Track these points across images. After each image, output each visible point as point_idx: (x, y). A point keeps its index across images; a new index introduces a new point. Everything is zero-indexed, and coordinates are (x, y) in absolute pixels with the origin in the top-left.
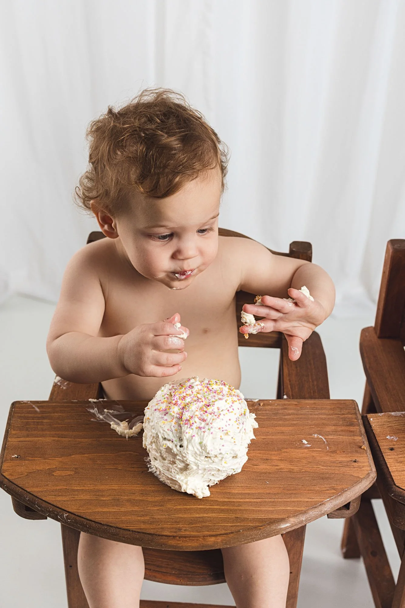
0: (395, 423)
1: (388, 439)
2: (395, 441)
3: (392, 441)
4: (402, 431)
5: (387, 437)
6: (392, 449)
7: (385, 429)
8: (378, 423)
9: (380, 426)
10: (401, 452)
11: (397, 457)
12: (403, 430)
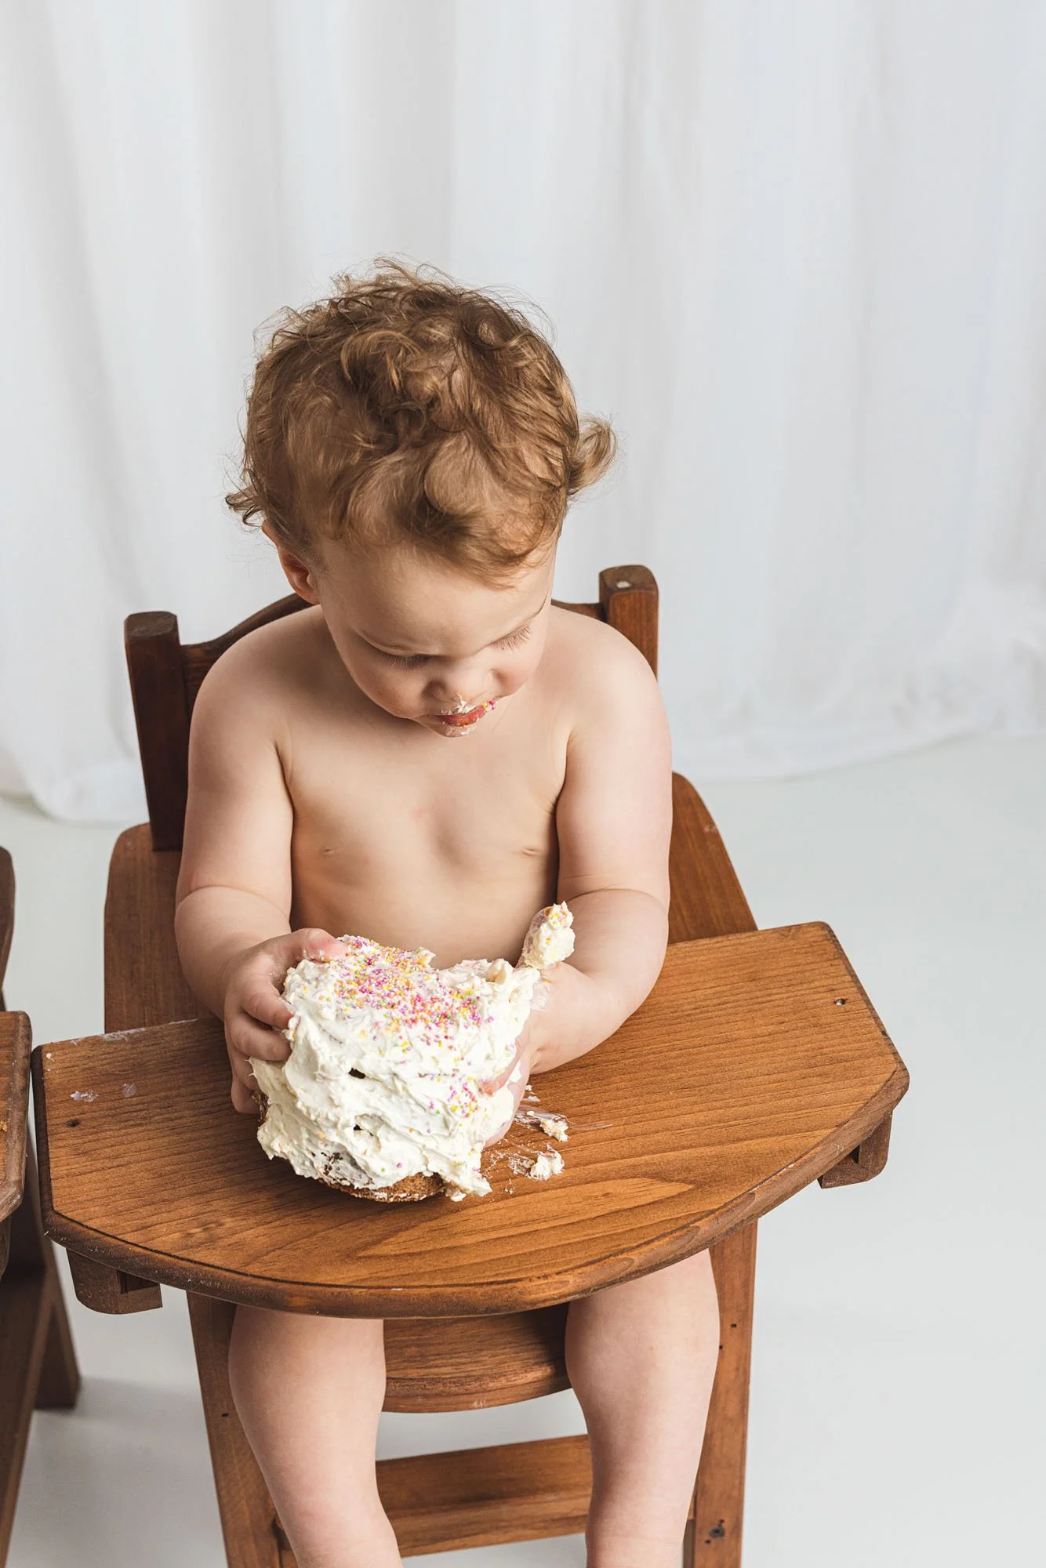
0: (106, 1059)
1: (73, 1099)
2: (87, 1103)
3: (82, 1102)
4: (114, 1077)
5: (72, 1096)
6: (75, 1124)
7: (75, 1075)
8: (64, 1062)
9: (65, 1070)
10: (94, 1128)
11: (80, 1141)
12: (117, 1075)
